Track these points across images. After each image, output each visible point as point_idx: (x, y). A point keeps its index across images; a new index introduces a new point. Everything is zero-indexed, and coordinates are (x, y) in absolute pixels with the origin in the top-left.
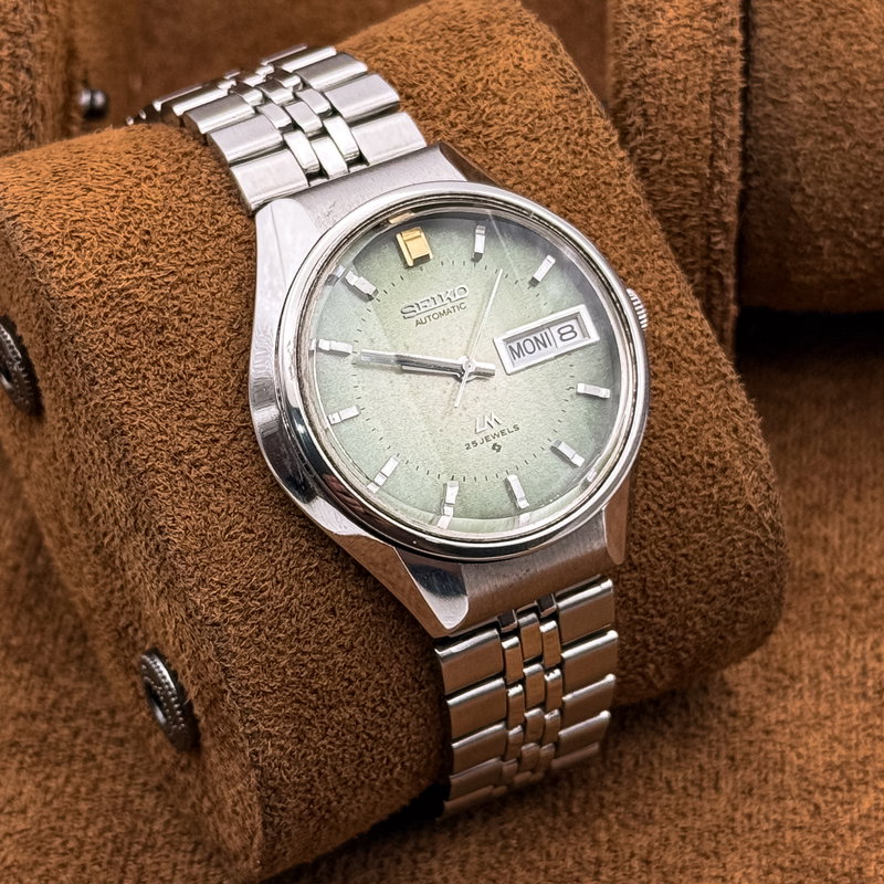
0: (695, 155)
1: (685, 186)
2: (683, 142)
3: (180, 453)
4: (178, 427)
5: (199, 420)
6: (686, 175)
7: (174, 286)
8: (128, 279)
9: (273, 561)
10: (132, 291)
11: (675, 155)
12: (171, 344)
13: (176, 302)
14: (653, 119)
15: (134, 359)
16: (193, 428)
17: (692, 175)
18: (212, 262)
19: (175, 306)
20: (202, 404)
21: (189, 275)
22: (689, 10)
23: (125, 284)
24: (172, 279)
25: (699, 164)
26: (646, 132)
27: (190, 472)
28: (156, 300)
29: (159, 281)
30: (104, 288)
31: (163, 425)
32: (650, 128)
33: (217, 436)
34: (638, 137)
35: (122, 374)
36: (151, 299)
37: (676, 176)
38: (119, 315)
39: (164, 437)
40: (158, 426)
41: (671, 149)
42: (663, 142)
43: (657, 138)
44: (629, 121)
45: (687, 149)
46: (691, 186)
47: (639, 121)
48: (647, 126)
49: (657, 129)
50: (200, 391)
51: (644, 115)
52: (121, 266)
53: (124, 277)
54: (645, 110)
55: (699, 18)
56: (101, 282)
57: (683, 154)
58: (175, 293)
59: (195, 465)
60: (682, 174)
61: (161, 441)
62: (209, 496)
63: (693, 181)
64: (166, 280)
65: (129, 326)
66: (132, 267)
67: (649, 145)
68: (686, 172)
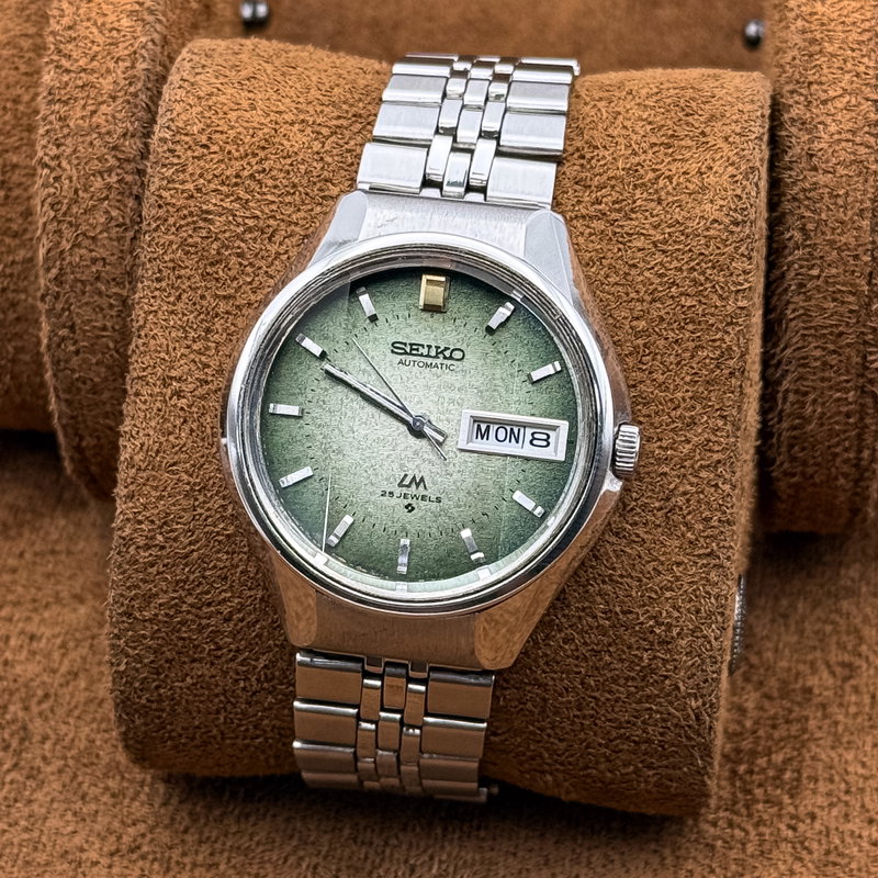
0: (853, 272)
1: (843, 303)
2: (842, 259)
3: (171, 378)
4: (182, 355)
5: (203, 358)
6: (843, 292)
7: (250, 230)
8: (215, 205)
9: (195, 510)
10: (210, 217)
11: (834, 271)
12: (217, 280)
13: (242, 245)
14: (812, 234)
15: (179, 277)
16: (193, 361)
17: (850, 292)
18: (297, 224)
19: (239, 248)
20: (214, 345)
21: (269, 226)
22: (851, 124)
23: (211, 207)
24: (250, 223)
25: (858, 281)
26: (805, 247)
27: (171, 399)
28: (227, 235)
29: (240, 220)
30: (191, 203)
31: (171, 346)
32: (808, 242)
33: (210, 379)
34: (796, 252)
35: (164, 284)
36: (225, 232)
37: (834, 292)
38: (190, 232)
39: (167, 357)
40: (168, 345)
41: (829, 265)
42: (822, 257)
43: (815, 254)
44: (787, 236)
45: (845, 264)
46: (850, 303)
47: (798, 236)
48: (805, 240)
49: (815, 244)
50: (217, 332)
51: (803, 229)
52: (218, 190)
53: (214, 201)
54: (804, 225)
55: (861, 134)
56: (192, 196)
57: (841, 270)
58: (248, 236)
59: (178, 394)
60: (840, 291)
61: (164, 359)
62: (175, 426)
63: (851, 299)
64: (246, 221)
65: (192, 246)
66: (227, 196)
67: (807, 260)
68: (844, 289)
